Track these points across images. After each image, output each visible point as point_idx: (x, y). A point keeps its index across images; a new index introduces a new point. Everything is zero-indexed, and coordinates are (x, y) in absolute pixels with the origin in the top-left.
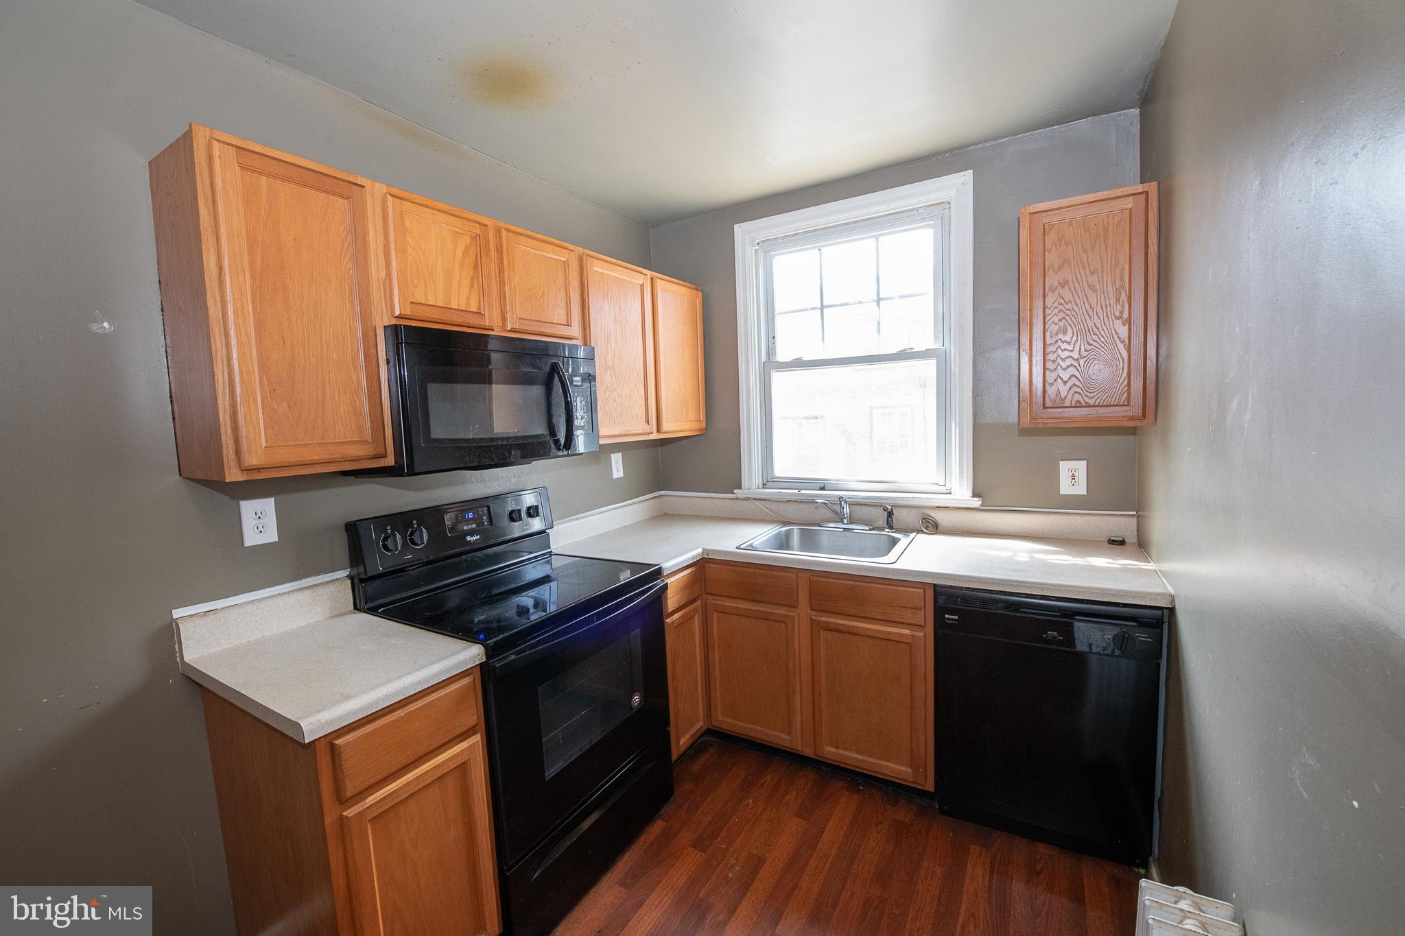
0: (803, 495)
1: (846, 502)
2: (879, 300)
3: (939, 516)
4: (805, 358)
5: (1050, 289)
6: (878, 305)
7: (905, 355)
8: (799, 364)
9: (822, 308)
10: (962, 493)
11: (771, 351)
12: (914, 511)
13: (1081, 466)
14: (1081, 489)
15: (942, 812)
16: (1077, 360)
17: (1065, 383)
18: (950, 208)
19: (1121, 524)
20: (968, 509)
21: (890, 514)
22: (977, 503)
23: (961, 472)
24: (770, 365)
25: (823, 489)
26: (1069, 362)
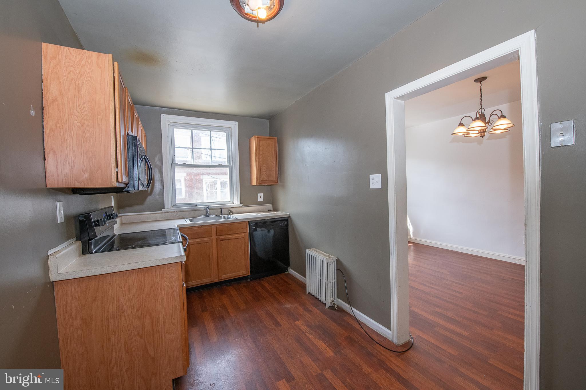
0: (191, 208)
1: (208, 208)
2: (211, 149)
3: (232, 210)
4: (188, 163)
5: (261, 154)
6: (211, 151)
7: (220, 166)
8: (185, 165)
9: (193, 148)
10: (237, 203)
11: (173, 159)
12: (226, 209)
13: (262, 194)
14: (262, 200)
15: (251, 280)
16: (266, 170)
17: (264, 175)
18: (231, 129)
19: (270, 207)
20: (239, 207)
21: (221, 210)
22: (242, 205)
23: (237, 198)
24: (174, 165)
25: (196, 206)
26: (265, 171)
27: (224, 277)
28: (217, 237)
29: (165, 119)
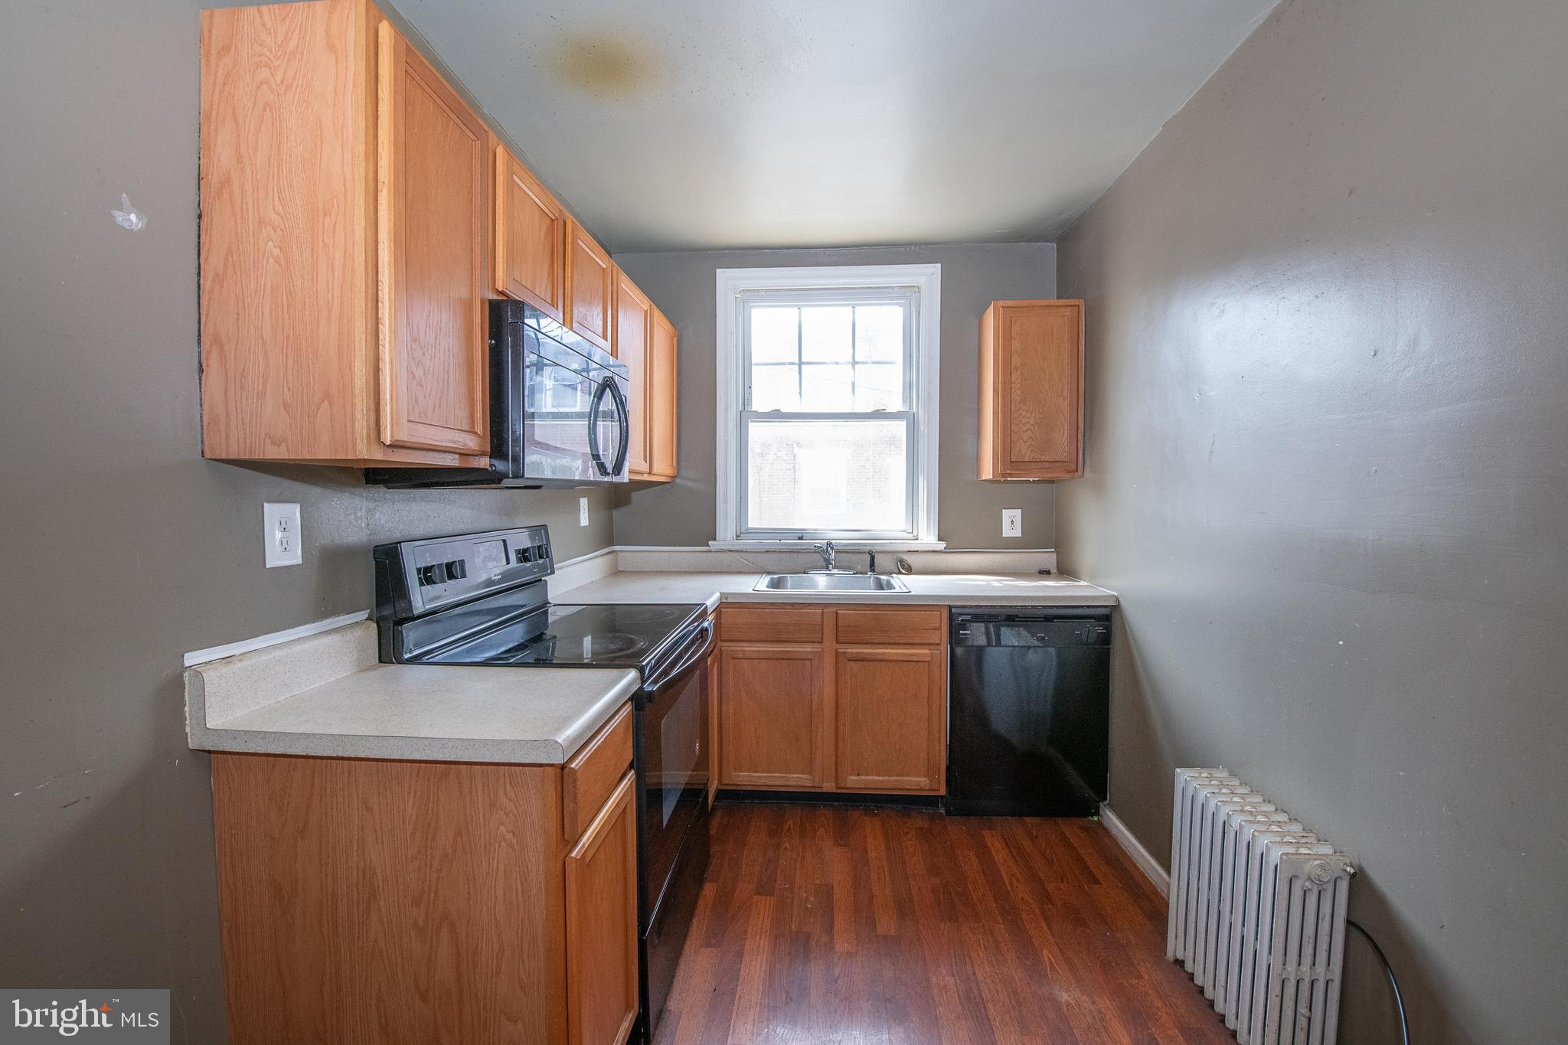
0: (785, 544)
1: (832, 548)
2: (854, 363)
3: (911, 559)
4: (784, 410)
5: (1015, 367)
6: (854, 368)
7: (879, 415)
8: (777, 415)
9: (800, 364)
10: (928, 537)
11: (746, 401)
12: (889, 556)
13: (1018, 513)
14: (1017, 532)
15: (948, 813)
16: (1033, 425)
17: (1025, 442)
18: (919, 292)
19: (1047, 558)
20: (934, 552)
21: (872, 559)
22: (942, 546)
23: (929, 519)
24: (746, 415)
25: (801, 538)
26: (1028, 426)
27: (855, 782)
28: (838, 646)
29: (728, 281)
